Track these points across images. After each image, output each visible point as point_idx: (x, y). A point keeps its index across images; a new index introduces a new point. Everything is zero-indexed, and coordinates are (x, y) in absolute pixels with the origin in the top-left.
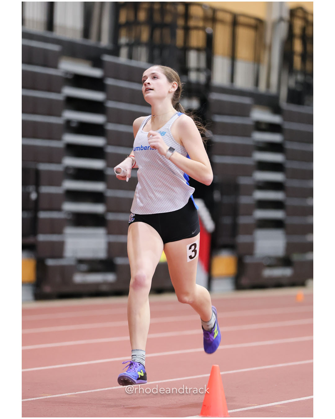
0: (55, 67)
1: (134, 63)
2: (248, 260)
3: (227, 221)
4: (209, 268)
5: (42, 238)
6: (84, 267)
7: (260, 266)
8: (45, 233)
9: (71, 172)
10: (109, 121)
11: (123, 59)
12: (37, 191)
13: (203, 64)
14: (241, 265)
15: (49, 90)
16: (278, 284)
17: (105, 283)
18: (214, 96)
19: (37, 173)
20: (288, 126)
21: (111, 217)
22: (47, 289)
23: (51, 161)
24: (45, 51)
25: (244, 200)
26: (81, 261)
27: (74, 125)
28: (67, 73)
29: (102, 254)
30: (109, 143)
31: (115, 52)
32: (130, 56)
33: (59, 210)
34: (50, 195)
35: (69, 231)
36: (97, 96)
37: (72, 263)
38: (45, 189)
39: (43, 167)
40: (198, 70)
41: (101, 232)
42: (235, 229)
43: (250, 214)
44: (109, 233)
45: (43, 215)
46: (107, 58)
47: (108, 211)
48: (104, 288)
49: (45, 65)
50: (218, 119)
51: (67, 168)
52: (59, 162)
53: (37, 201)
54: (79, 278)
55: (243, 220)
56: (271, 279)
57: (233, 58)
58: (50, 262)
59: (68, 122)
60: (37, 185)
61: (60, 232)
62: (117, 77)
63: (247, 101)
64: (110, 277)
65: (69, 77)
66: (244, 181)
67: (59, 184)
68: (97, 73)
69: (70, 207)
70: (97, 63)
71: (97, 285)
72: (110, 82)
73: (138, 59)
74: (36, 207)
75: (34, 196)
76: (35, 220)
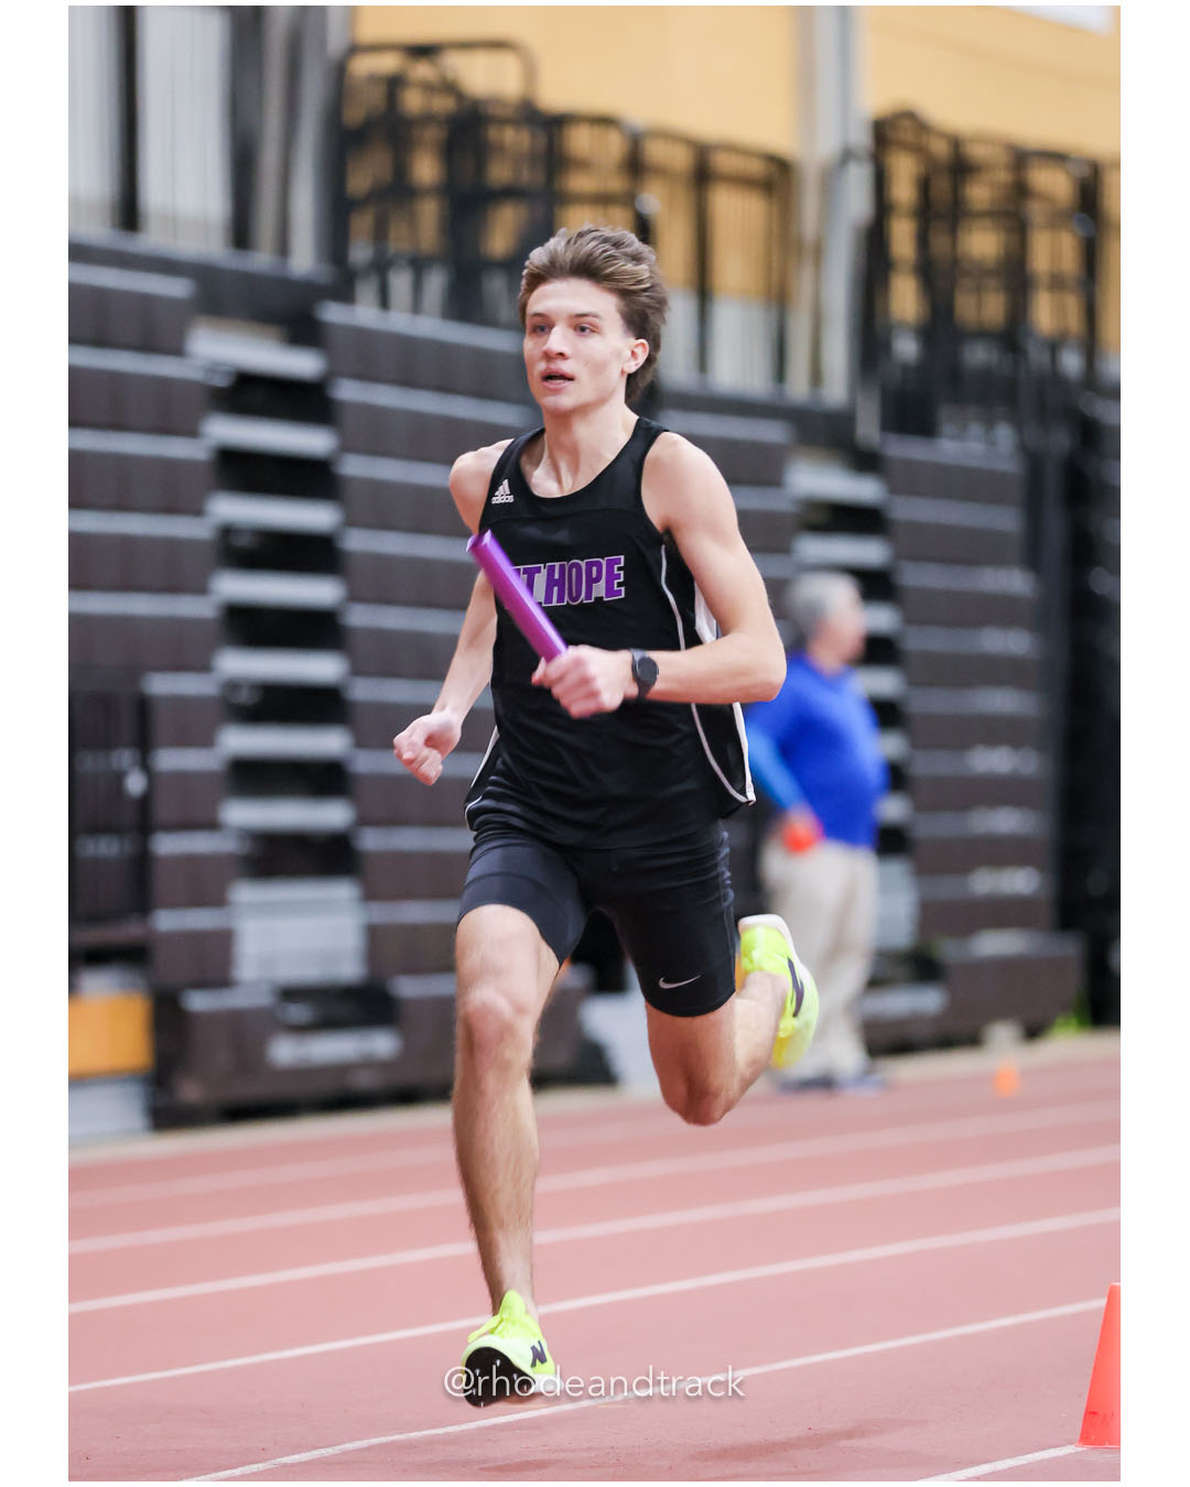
0: (178, 351)
5: (167, 921)
6: (299, 1013)
8: (176, 904)
9: (245, 697)
10: (351, 522)
12: (146, 767)
15: (164, 430)
19: (144, 707)
21: (371, 841)
22: (191, 1092)
23: (179, 666)
24: (147, 300)
26: (288, 994)
27: (244, 540)
28: (213, 369)
29: (350, 968)
30: (354, 597)
33: (211, 825)
34: (183, 778)
35: (246, 893)
36: (311, 441)
37: (264, 1000)
38: (168, 760)
39: (161, 685)
44: (370, 895)
45: (167, 845)
46: (333, 314)
47: (363, 821)
48: (365, 1081)
49: (148, 346)
51: (230, 686)
52: (205, 666)
53: (145, 802)
54: (283, 1052)
58: (197, 1002)
59: (227, 531)
60: (144, 745)
61: (218, 900)
62: (366, 375)
64: (382, 1044)
65: (220, 381)
67: (206, 741)
69: (248, 814)
71: (343, 1070)
72: (346, 391)
74: (143, 819)
75: (135, 784)
76: (142, 865)
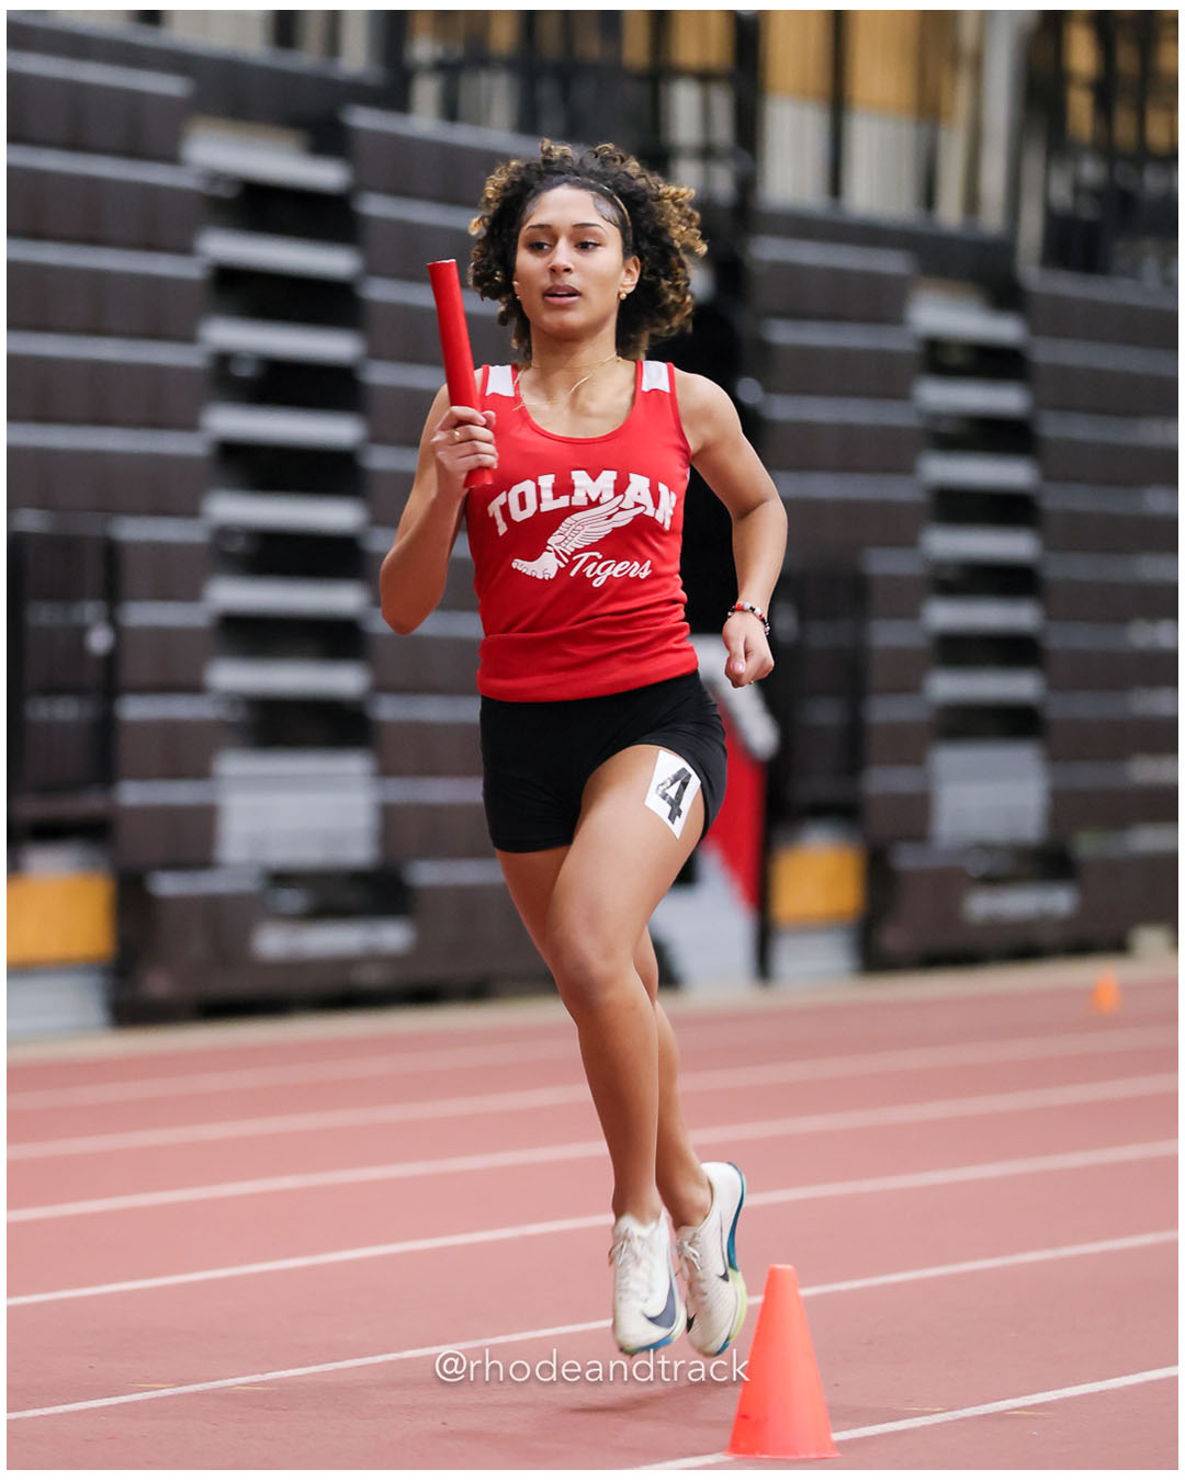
0: (172, 157)
1: (463, 135)
2: (906, 859)
3: (824, 714)
4: (760, 895)
5: (134, 794)
6: (293, 899)
7: (953, 881)
8: (144, 775)
9: (239, 545)
10: (375, 354)
11: (423, 121)
12: (113, 621)
13: (723, 132)
14: (880, 878)
15: (151, 245)
16: (1023, 946)
17: (373, 958)
18: (768, 250)
19: (112, 552)
20: (1046, 352)
21: (389, 710)
22: (157, 984)
23: (160, 510)
24: (134, 98)
25: (887, 635)
26: (281, 878)
27: (245, 371)
28: (216, 177)
29: (359, 851)
30: (376, 438)
31: (394, 95)
32: (451, 110)
33: (195, 688)
34: (164, 637)
35: (235, 765)
36: (329, 261)
37: (247, 884)
38: (142, 614)
39: (134, 530)
40: (707, 153)
41: (353, 766)
42: (855, 747)
43: (910, 686)
44: (385, 771)
45: (136, 709)
46: (364, 119)
47: (380, 687)
48: (371, 977)
49: (133, 150)
50: (783, 334)
51: (224, 533)
52: (191, 511)
53: (111, 660)
54: (273, 942)
55: (884, 711)
56: (995, 926)
57: (838, 104)
58: (168, 885)
59: (224, 360)
60: (112, 595)
61: (200, 771)
62: (400, 189)
63: (891, 263)
64: (392, 936)
65: (223, 191)
66: (884, 563)
67: (193, 594)
68: (325, 175)
69: (236, 676)
70: (326, 138)
71: (345, 963)
72: (375, 206)
73: (478, 120)
74: (109, 679)
75: (100, 640)
76: (106, 729)
